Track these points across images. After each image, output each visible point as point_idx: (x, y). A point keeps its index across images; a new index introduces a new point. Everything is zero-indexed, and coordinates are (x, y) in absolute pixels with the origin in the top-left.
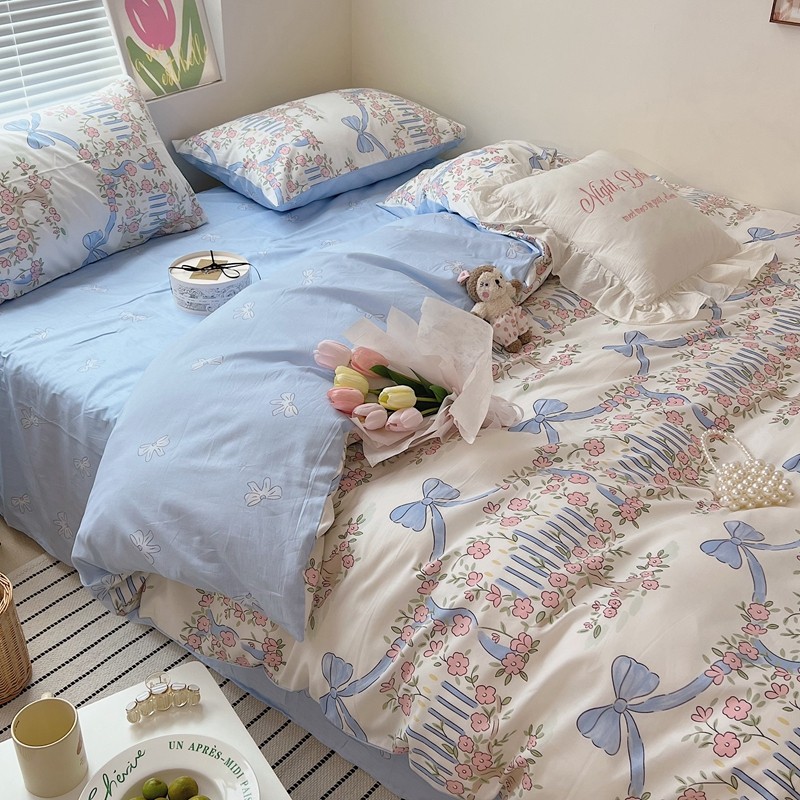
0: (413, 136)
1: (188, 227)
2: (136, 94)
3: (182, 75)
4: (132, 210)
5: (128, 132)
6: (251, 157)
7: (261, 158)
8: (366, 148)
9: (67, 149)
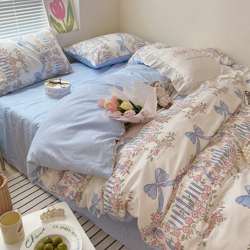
0: (138, 47)
1: (67, 73)
2: (52, 32)
3: (67, 27)
4: (50, 66)
5: (49, 42)
6: (87, 52)
7: (90, 52)
8: (123, 50)
9: (30, 47)
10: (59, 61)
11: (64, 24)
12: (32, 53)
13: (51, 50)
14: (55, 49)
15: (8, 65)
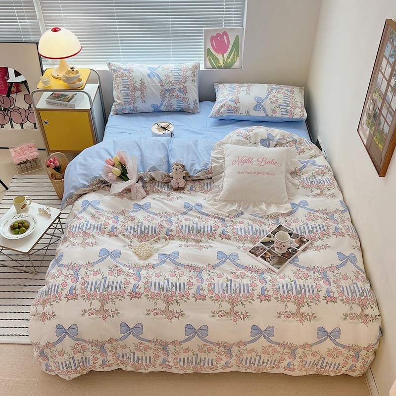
0: (281, 111)
2: (194, 69)
3: (225, 63)
4: (169, 102)
5: (180, 80)
8: (257, 110)
9: (157, 80)
10: (182, 100)
11: (224, 59)
12: (155, 86)
13: (178, 87)
14: (182, 87)
15: (129, 92)
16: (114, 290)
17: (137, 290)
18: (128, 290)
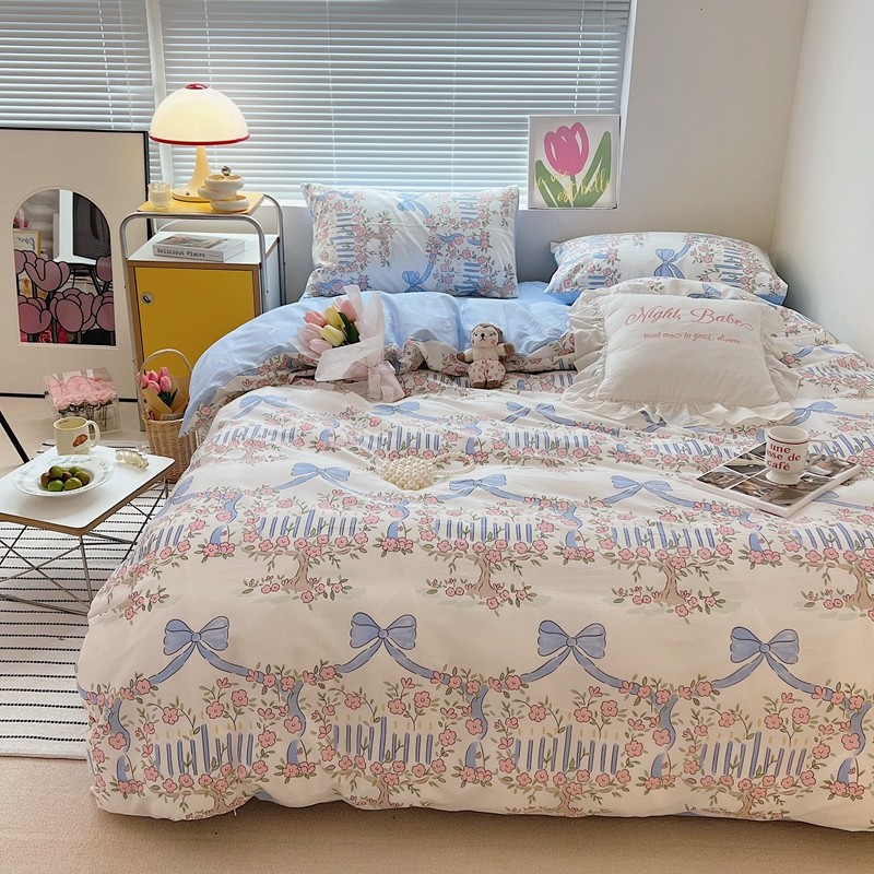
0: (724, 280)
3: (579, 196)
4: (447, 267)
5: (475, 217)
9: (419, 215)
10: (477, 262)
11: (574, 187)
12: (415, 229)
13: (468, 233)
14: (478, 232)
15: (352, 240)
16: (336, 534)
17: (401, 534)
18: (373, 535)
